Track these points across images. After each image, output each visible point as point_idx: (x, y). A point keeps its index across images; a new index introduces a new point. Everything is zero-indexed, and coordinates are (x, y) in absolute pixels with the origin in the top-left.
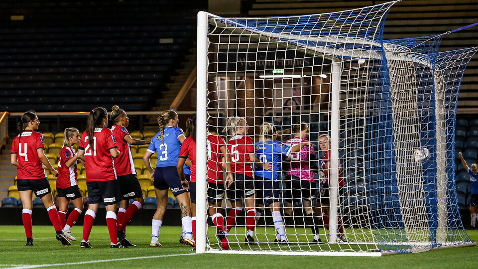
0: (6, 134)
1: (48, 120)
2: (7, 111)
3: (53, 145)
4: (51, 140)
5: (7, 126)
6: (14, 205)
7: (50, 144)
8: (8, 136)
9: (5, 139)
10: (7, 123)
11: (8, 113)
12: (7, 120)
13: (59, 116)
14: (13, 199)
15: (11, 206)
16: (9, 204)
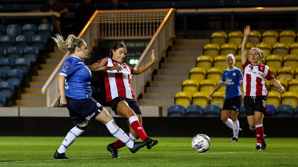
0: (172, 34)
1: (220, 18)
2: (173, 7)
3: (227, 46)
4: (223, 40)
5: (174, 25)
6: (181, 113)
7: (222, 44)
8: (174, 36)
9: (171, 39)
10: (174, 21)
11: (175, 9)
12: (174, 18)
13: (233, 12)
14: (180, 107)
15: (179, 115)
16: (176, 112)
